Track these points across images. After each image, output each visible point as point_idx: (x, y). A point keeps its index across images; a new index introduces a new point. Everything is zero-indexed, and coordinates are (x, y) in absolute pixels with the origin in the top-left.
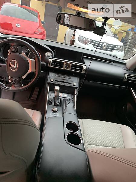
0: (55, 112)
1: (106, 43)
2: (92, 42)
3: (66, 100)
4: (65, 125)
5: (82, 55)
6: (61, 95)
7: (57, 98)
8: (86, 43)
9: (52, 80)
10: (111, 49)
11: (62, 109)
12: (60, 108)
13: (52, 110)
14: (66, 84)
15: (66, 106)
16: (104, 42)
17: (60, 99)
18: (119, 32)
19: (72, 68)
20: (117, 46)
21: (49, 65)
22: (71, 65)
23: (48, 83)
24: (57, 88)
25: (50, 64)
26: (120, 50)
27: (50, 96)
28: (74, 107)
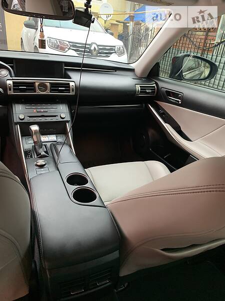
0: (42, 166)
1: (97, 45)
2: (73, 46)
3: (54, 145)
4: (65, 181)
5: (63, 65)
6: (44, 139)
7: (39, 144)
8: (62, 49)
9: (22, 117)
10: (106, 53)
11: (52, 159)
12: (49, 159)
13: (37, 165)
14: (49, 119)
15: (58, 153)
16: (92, 43)
17: (45, 146)
18: (112, 24)
19: (51, 91)
20: (115, 47)
21: (9, 92)
22: (48, 85)
23: (16, 124)
24: (35, 128)
25: (10, 90)
26: (121, 54)
27: (26, 144)
28: (71, 152)
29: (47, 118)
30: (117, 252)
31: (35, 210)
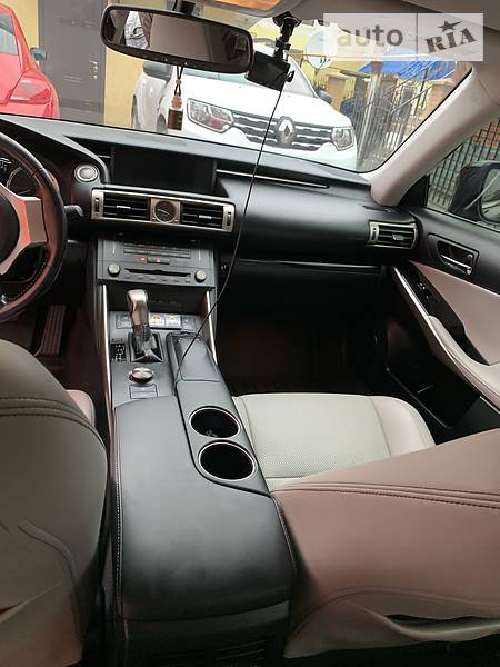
0: (142, 382)
1: (292, 122)
2: (241, 121)
3: (175, 336)
4: (189, 422)
5: (215, 167)
6: (156, 320)
7: (141, 331)
8: (217, 126)
9: (114, 269)
10: (312, 141)
11: (166, 368)
12: (161, 367)
13: (133, 378)
14: (171, 280)
15: (181, 358)
16: (283, 118)
17: (156, 336)
18: (331, 78)
19: (183, 219)
20: (332, 128)
21: (94, 215)
22: (178, 205)
23: (101, 283)
24: (138, 296)
25: (97, 210)
26: (343, 144)
27: (116, 328)
28: (209, 356)
29: (167, 277)
30: (285, 605)
31: (117, 480)
